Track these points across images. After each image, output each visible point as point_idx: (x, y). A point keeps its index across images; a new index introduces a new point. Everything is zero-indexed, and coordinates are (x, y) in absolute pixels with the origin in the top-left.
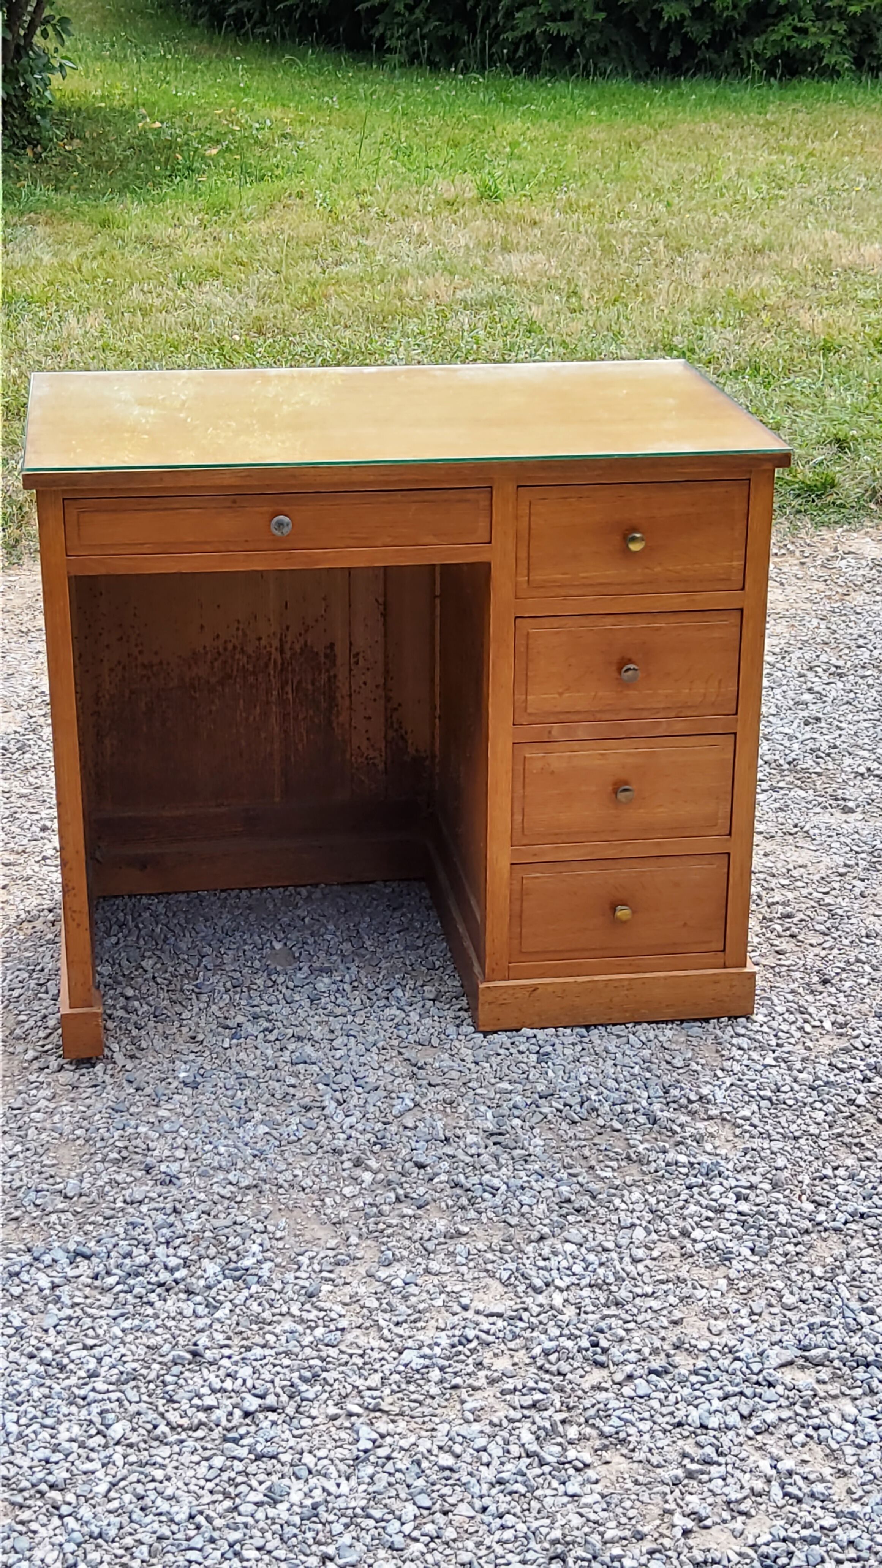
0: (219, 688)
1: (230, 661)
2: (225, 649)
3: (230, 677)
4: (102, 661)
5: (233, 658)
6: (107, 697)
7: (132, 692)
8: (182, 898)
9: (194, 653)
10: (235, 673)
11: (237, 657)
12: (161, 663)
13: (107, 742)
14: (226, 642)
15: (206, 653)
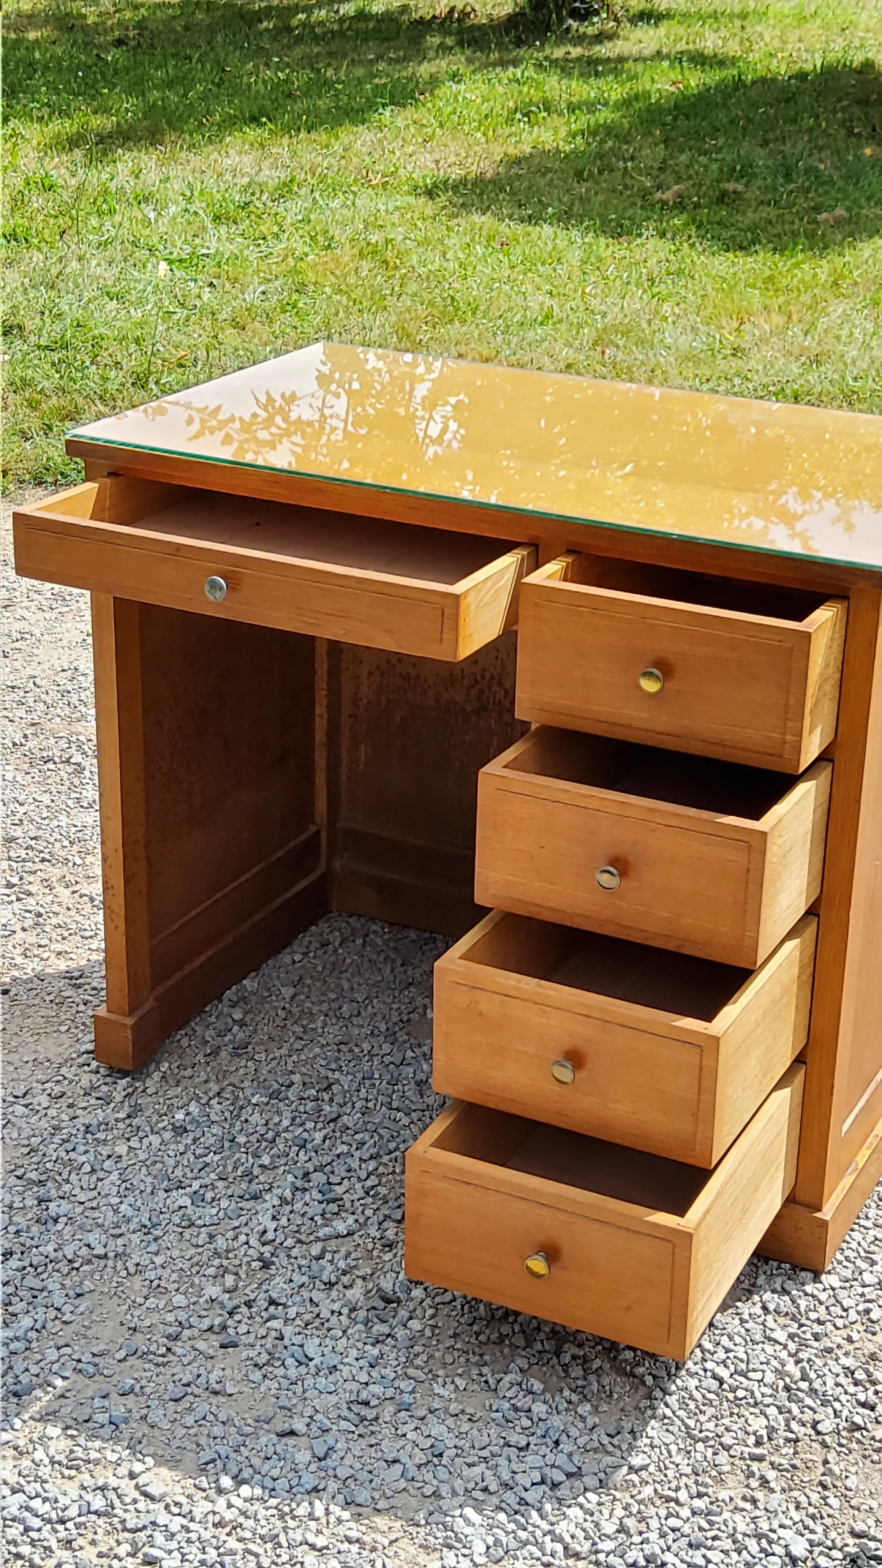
0: (474, 719)
1: (486, 690)
2: (483, 677)
3: (485, 709)
4: (361, 662)
5: (490, 688)
6: (365, 701)
7: (389, 701)
8: (413, 935)
9: (451, 675)
10: (491, 706)
11: (493, 689)
12: (418, 676)
13: (362, 748)
14: (484, 670)
15: (463, 677)
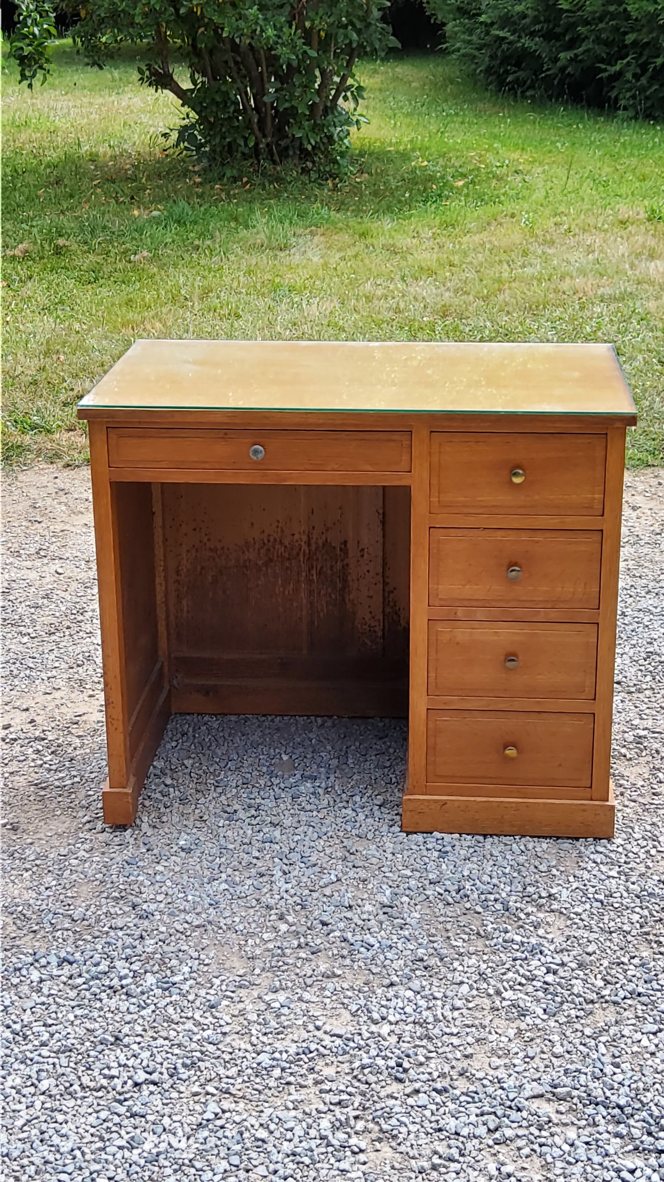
0: (264, 569)
1: (272, 549)
2: (269, 541)
3: (271, 560)
4: (181, 544)
5: (274, 548)
6: (185, 570)
7: (203, 568)
8: (233, 718)
9: (247, 542)
10: (275, 558)
11: (277, 547)
12: (223, 549)
13: (184, 602)
14: (269, 535)
15: (255, 543)
